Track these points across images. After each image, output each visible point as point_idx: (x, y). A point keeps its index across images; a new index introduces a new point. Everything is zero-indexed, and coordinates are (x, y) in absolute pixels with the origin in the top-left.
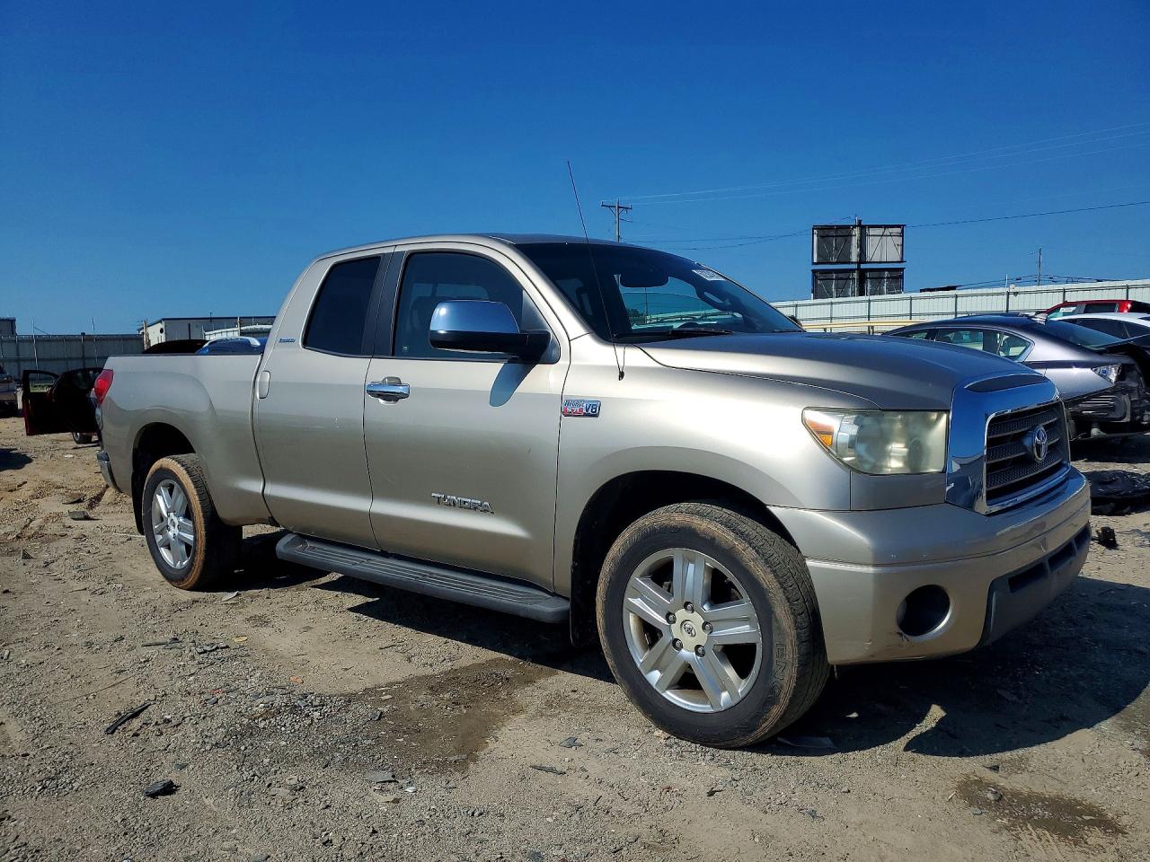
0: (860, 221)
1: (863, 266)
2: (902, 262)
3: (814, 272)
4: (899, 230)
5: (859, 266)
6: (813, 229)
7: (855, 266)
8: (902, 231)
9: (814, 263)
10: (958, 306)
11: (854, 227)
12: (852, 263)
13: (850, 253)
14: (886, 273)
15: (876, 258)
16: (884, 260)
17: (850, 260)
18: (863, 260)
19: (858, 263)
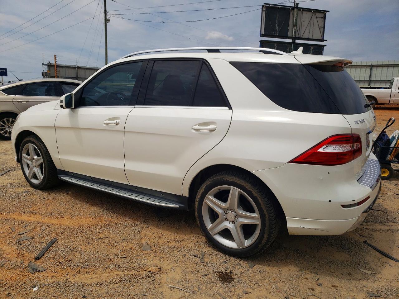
0: (298, 4)
1: (297, 41)
2: (322, 40)
4: (321, 15)
5: (295, 41)
6: (263, 6)
7: (290, 41)
8: (325, 15)
9: (262, 36)
11: (293, 8)
12: (289, 38)
13: (288, 30)
14: (312, 48)
15: (306, 36)
16: (311, 37)
17: (287, 35)
18: (297, 36)
19: (295, 38)
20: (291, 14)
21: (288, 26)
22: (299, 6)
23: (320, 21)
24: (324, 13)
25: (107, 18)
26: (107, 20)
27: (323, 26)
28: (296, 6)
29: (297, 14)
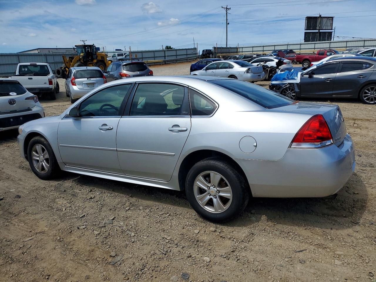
0: (321, 15)
1: (321, 31)
2: (332, 29)
3: (305, 33)
4: (332, 19)
6: (306, 18)
7: (317, 31)
9: (305, 30)
10: (347, 45)
11: (319, 17)
12: (317, 30)
13: (317, 26)
14: (327, 33)
15: (324, 28)
16: (327, 29)
18: (321, 29)
19: (319, 30)
20: (318, 20)
23: (331, 21)
24: (332, 18)
25: (228, 22)
26: (227, 24)
29: (321, 20)
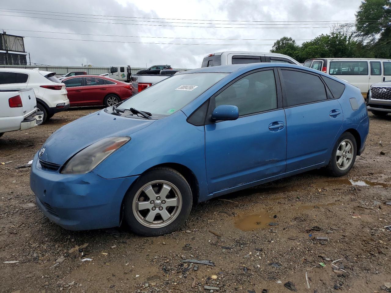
0: (5, 32)
1: (9, 52)
2: (24, 52)
4: (21, 39)
5: (8, 52)
7: (5, 52)
11: (3, 34)
13: (2, 46)
14: (19, 56)
15: (14, 49)
16: (17, 50)
17: (3, 49)
18: (9, 49)
19: (7, 51)
20: (2, 38)
21: (2, 44)
22: (6, 34)
23: (21, 42)
24: (22, 37)
27: (23, 44)
28: (5, 34)
29: (6, 38)
